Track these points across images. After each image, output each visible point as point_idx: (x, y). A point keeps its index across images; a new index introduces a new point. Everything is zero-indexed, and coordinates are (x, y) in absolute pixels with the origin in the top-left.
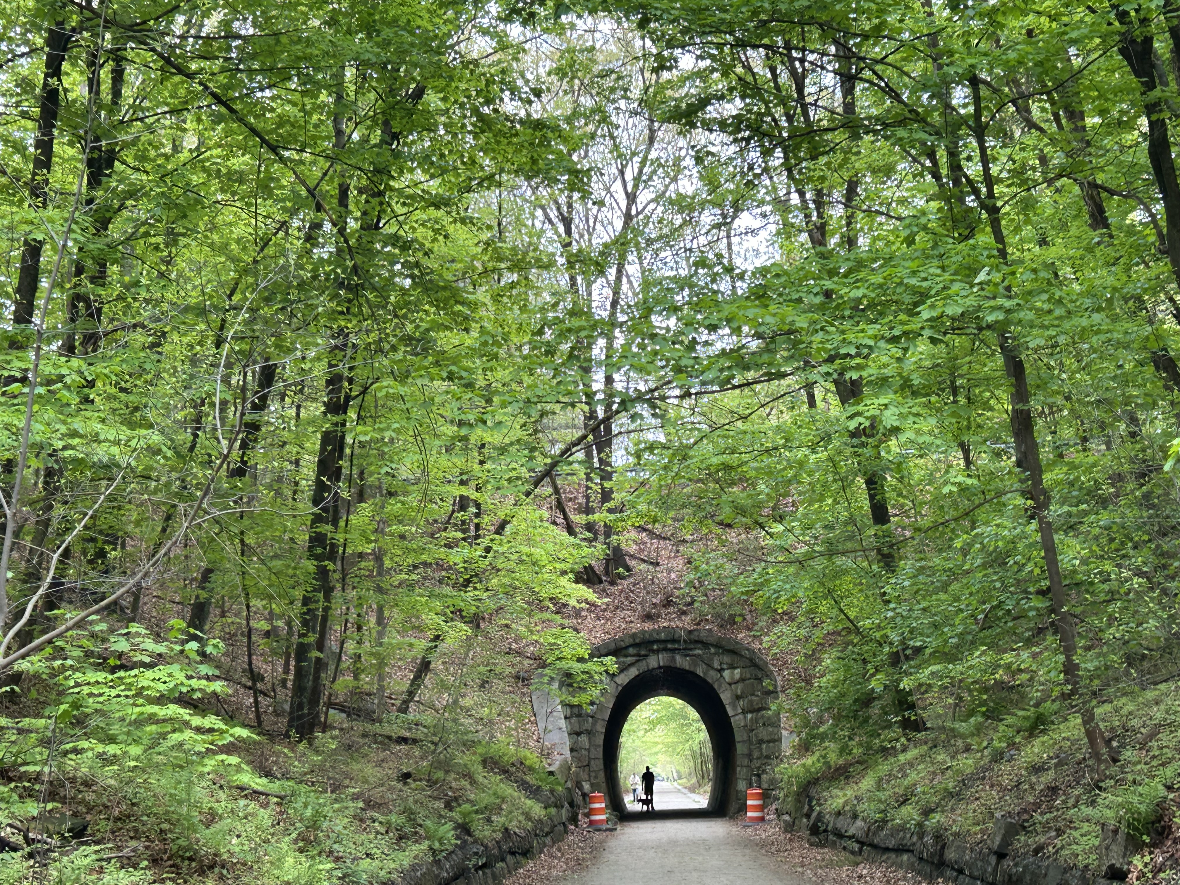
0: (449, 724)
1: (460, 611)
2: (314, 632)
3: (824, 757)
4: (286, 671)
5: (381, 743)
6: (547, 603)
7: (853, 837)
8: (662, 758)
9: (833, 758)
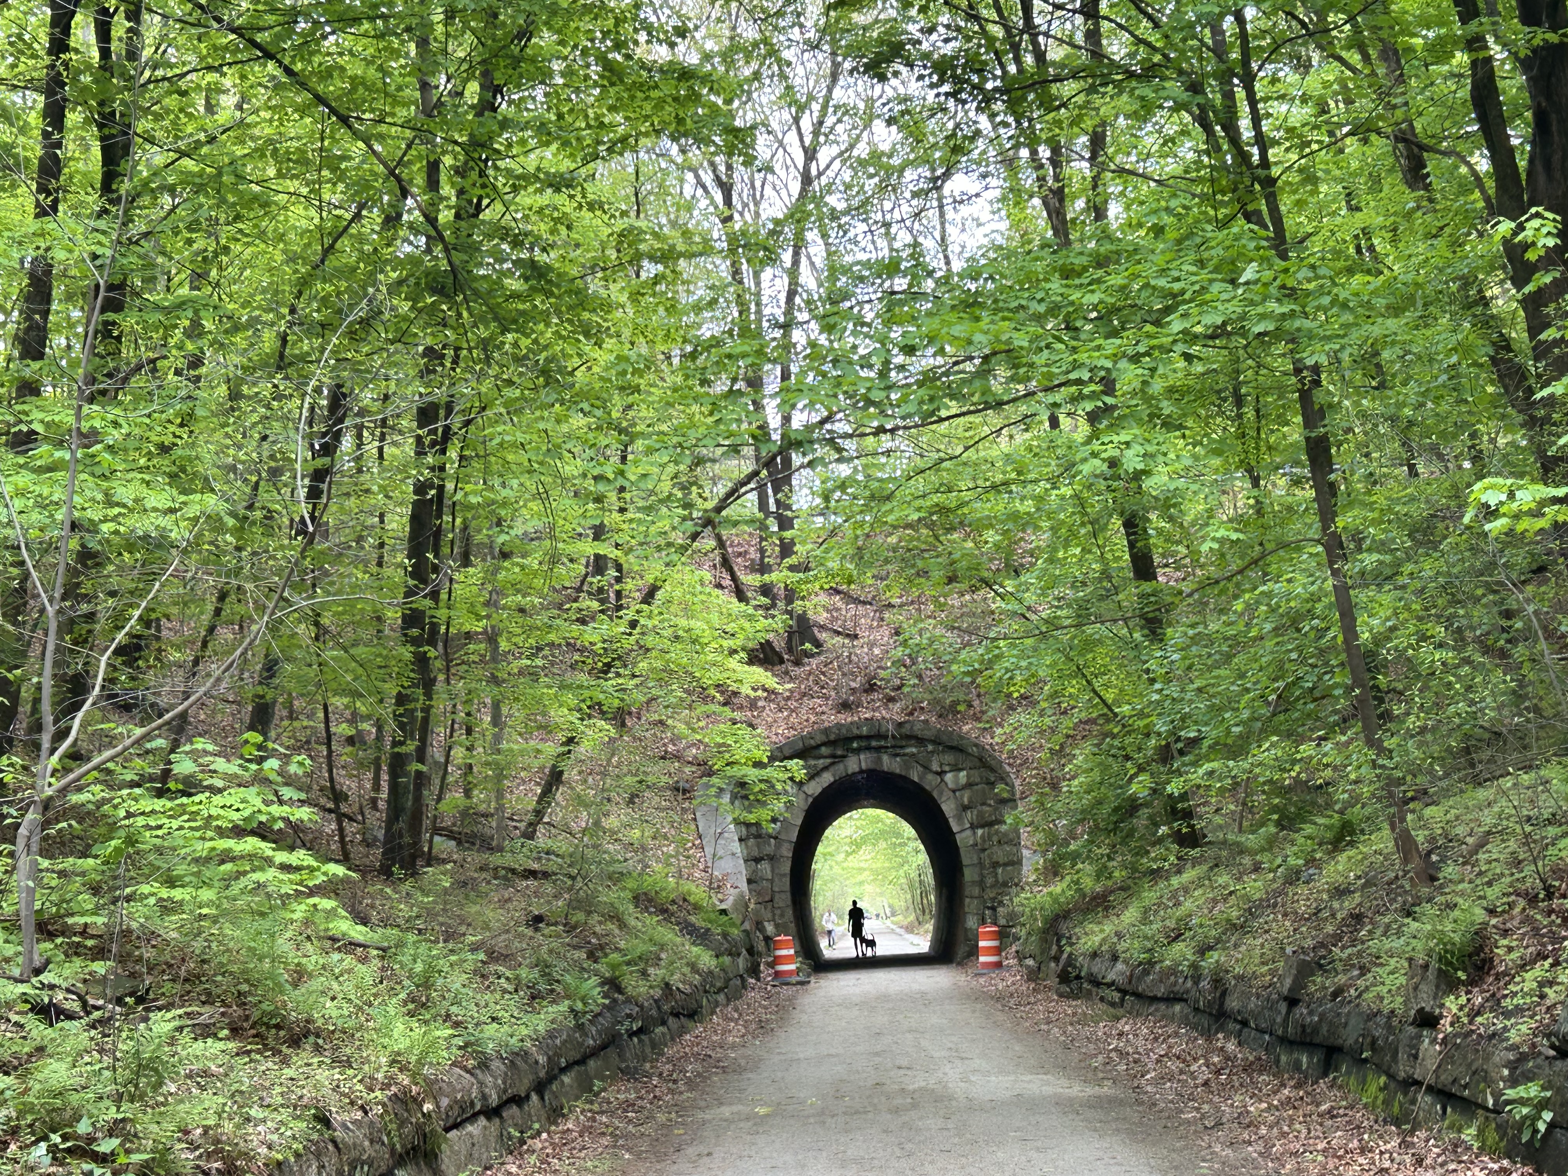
0: (590, 853)
1: (600, 704)
2: (413, 739)
3: (1077, 883)
4: (377, 787)
5: (505, 878)
6: (712, 692)
7: (1113, 983)
8: (868, 888)
9: (1088, 883)
